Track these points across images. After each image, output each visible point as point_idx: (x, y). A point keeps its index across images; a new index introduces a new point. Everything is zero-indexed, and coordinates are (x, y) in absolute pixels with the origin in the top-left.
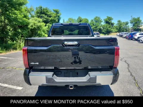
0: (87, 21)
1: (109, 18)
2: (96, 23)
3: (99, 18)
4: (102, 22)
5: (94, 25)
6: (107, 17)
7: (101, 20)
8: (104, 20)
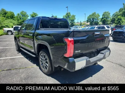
0: (13, 14)
1: (35, 14)
2: (23, 17)
3: (26, 13)
4: (29, 16)
5: (21, 19)
6: (33, 13)
7: (28, 15)
8: (30, 15)
